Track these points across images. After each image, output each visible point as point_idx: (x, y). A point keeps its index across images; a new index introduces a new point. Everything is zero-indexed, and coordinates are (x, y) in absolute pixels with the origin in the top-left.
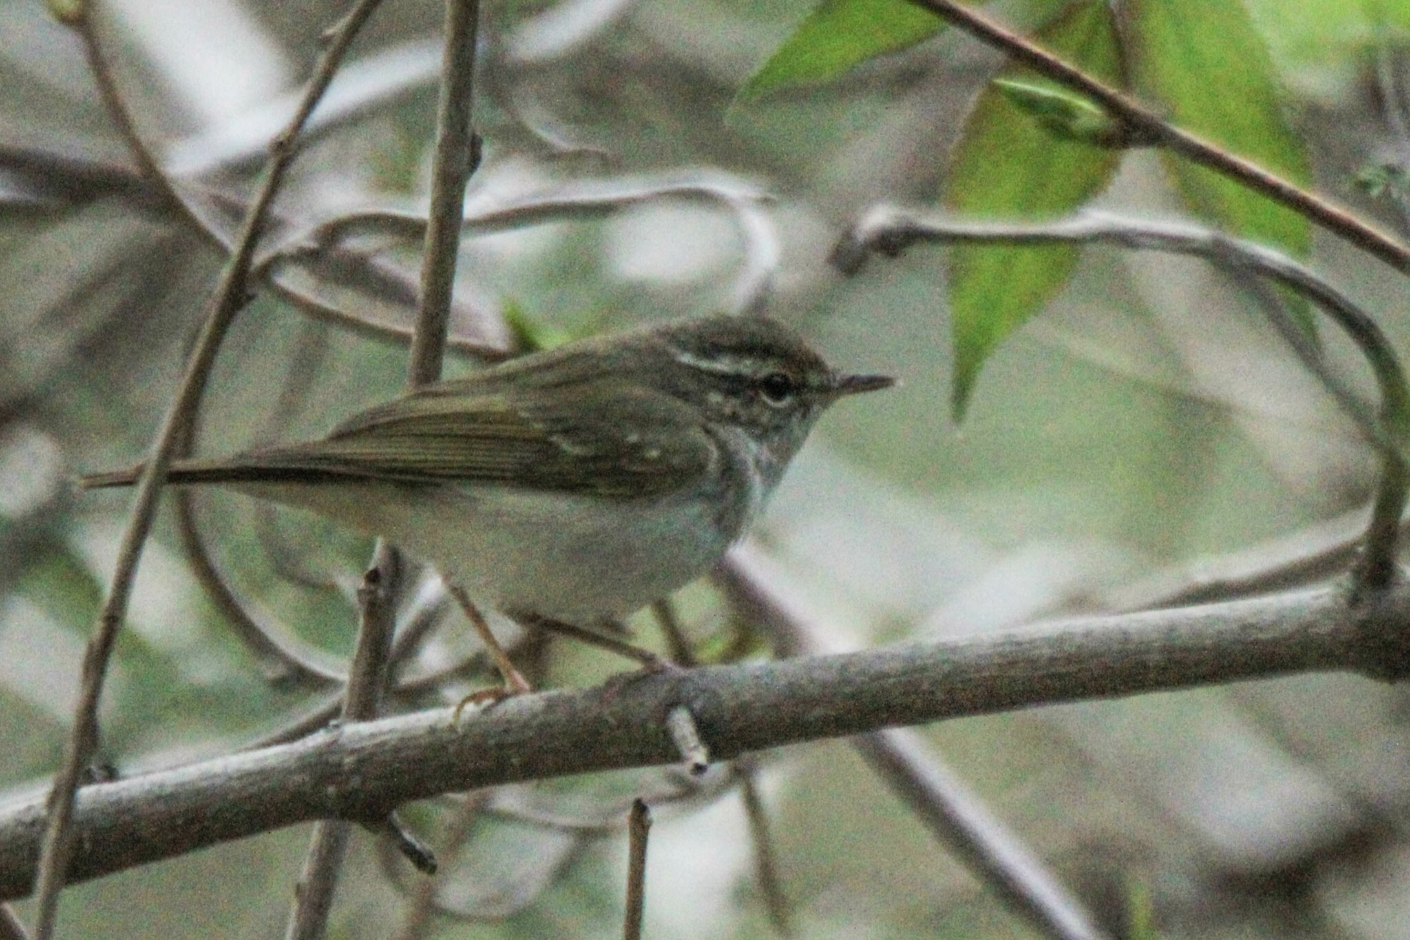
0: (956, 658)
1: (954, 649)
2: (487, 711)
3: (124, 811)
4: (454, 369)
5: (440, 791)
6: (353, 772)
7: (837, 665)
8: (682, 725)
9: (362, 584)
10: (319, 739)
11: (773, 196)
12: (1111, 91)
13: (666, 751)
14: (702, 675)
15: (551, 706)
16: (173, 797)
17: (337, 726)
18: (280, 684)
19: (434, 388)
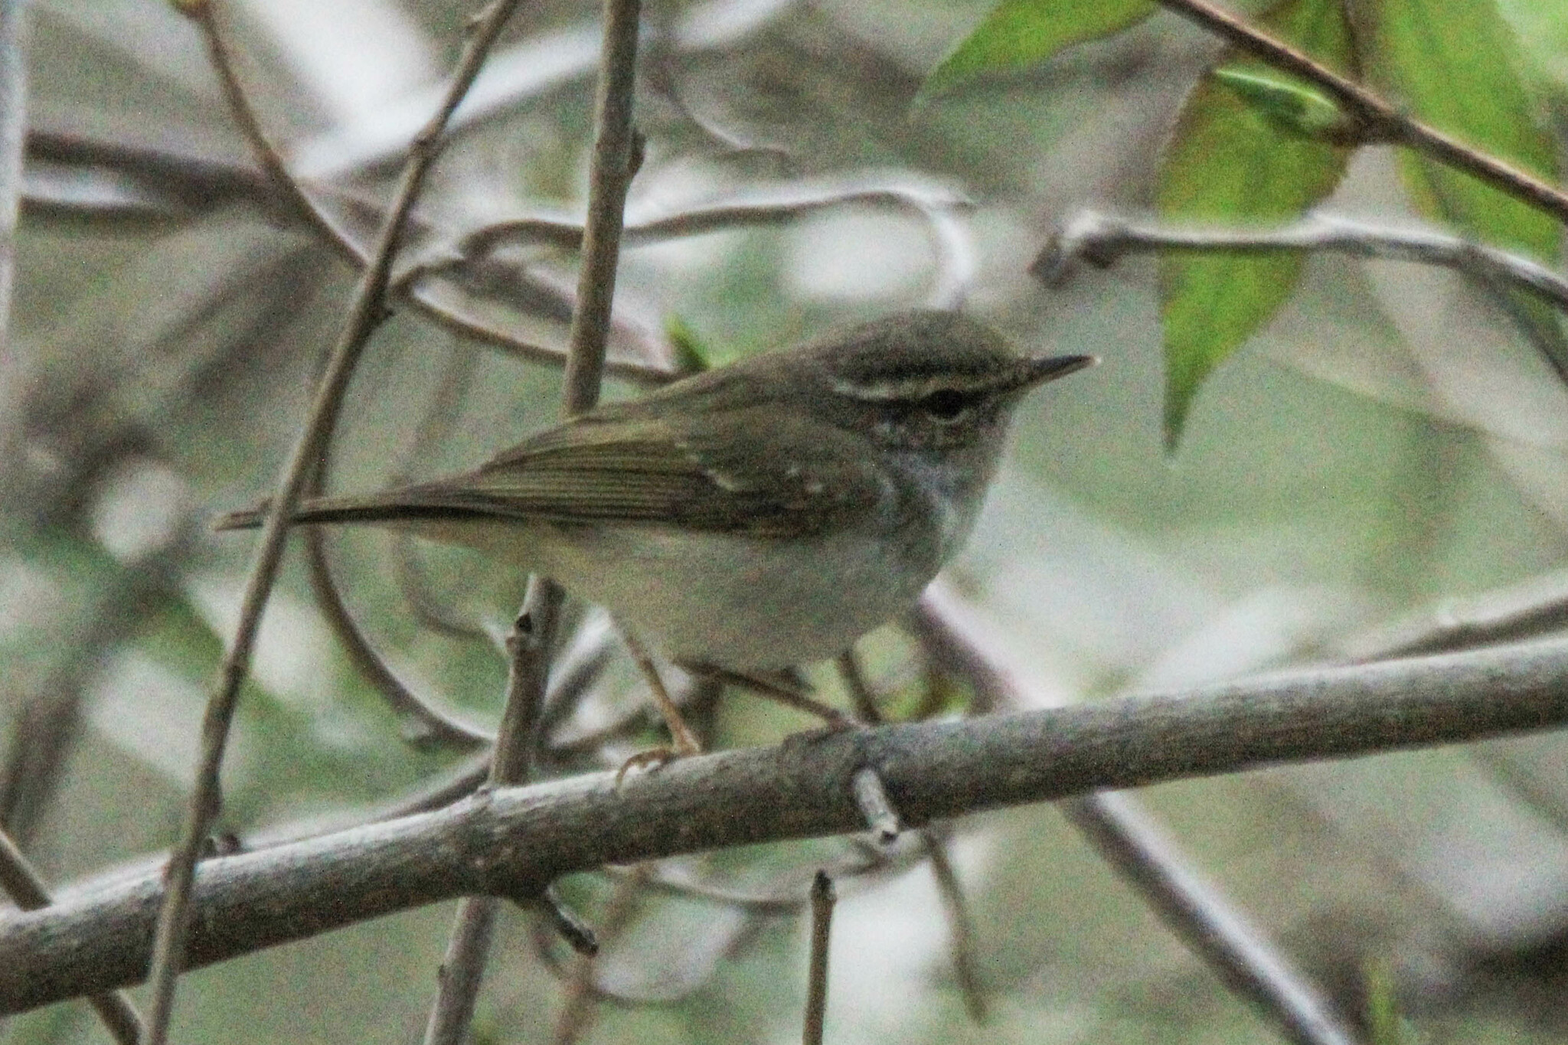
0: (1175, 714)
1: (1173, 704)
2: (654, 772)
3: (250, 886)
4: (613, 392)
5: (598, 862)
6: (504, 842)
7: (1040, 722)
8: (870, 789)
9: (512, 633)
10: (466, 806)
11: (968, 200)
12: (1344, 81)
13: (852, 818)
14: (891, 733)
15: (723, 768)
16: (303, 872)
17: (485, 792)
18: (422, 745)
19: (592, 414)
